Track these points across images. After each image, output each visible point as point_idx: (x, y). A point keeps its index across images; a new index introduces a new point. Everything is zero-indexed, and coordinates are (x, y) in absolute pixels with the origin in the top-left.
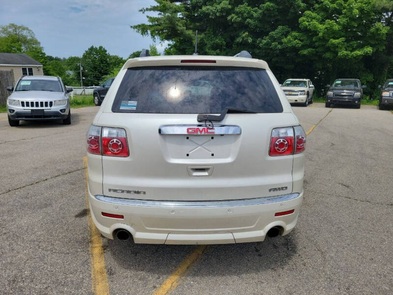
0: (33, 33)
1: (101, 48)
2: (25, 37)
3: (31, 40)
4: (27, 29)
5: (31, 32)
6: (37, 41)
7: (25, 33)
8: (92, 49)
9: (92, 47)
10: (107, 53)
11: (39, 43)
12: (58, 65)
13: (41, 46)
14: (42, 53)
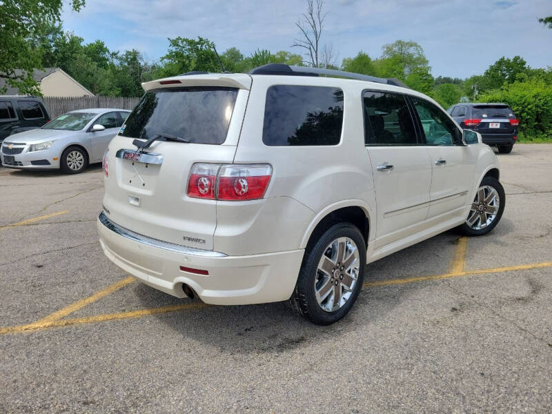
0: (421, 49)
1: (516, 58)
2: (411, 56)
3: (418, 59)
4: (416, 45)
5: (419, 49)
6: (424, 59)
7: (412, 50)
8: (501, 62)
9: (503, 59)
10: (526, 66)
11: (427, 62)
12: (449, 89)
13: (429, 65)
14: (427, 75)
